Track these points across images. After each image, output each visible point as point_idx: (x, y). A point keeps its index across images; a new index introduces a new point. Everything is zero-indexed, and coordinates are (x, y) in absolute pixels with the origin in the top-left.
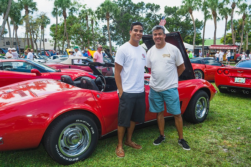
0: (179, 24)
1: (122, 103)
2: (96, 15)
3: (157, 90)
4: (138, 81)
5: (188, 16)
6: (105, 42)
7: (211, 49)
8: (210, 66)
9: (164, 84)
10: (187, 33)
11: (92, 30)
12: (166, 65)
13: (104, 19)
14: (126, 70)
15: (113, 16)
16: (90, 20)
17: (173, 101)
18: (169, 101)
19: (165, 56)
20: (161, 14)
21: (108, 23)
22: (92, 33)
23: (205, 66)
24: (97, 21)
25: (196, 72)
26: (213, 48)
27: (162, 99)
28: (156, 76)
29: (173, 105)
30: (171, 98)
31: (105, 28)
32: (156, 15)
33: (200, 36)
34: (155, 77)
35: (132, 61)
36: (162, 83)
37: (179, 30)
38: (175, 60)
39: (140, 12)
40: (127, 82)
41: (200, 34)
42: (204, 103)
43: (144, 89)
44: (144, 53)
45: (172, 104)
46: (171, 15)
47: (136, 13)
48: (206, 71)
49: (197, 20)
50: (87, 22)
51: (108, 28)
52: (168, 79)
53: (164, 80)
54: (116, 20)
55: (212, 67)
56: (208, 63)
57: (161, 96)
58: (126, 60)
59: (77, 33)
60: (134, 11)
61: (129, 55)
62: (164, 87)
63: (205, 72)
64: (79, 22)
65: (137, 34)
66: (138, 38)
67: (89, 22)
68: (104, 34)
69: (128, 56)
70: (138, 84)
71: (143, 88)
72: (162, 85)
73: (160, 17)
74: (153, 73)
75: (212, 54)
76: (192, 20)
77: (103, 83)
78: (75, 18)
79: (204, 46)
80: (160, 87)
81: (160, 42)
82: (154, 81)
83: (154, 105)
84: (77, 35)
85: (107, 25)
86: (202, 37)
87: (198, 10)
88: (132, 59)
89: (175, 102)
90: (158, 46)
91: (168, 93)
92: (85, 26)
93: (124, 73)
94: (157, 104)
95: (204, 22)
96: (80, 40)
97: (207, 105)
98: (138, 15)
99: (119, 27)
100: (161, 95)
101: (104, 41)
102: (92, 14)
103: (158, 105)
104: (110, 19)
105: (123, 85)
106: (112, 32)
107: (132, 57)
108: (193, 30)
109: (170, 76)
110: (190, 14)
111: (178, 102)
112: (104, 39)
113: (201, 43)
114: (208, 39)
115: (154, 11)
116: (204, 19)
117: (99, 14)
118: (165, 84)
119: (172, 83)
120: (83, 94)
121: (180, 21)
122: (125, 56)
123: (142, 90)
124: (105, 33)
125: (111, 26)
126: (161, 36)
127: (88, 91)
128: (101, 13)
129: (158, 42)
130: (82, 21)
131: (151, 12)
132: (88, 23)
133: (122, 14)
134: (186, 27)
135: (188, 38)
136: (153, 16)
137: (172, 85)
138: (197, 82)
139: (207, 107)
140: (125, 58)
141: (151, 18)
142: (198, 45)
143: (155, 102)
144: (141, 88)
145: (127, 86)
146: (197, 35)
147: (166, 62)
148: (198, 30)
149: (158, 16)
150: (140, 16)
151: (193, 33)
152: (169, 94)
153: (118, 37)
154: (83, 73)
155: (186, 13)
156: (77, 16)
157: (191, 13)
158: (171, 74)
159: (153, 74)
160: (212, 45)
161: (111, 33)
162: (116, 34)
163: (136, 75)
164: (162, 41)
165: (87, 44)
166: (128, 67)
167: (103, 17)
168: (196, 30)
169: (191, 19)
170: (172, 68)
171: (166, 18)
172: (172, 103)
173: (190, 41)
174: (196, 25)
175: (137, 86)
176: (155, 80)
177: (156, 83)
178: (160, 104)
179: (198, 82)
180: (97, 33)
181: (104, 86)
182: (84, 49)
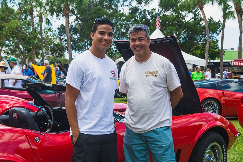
0: (182, 26)
1: (77, 152)
2: (47, 8)
3: (136, 131)
4: (104, 114)
5: (196, 13)
6: (62, 52)
7: (234, 66)
8: (232, 93)
9: (147, 121)
10: (196, 40)
11: (41, 33)
12: (151, 88)
13: (61, 15)
14: (86, 96)
15: (76, 11)
16: (38, 16)
17: (163, 149)
18: (156, 149)
19: (149, 74)
20: (153, 9)
21: (68, 22)
22: (39, 36)
23: (223, 93)
24: (49, 17)
25: (208, 102)
26: (237, 64)
27: (145, 145)
28: (135, 108)
29: (163, 156)
30: (160, 144)
31: (62, 30)
32: (145, 10)
33: (217, 45)
34: (133, 109)
35: (95, 81)
36: (145, 119)
37: (183, 35)
38: (166, 80)
39: (119, 4)
40: (86, 116)
41: (217, 41)
42: (218, 152)
43: (115, 127)
44: (114, 69)
45: (162, 154)
46: (170, 11)
47: (113, 7)
48: (224, 100)
49: (211, 20)
50: (32, 18)
51: (67, 29)
52: (154, 113)
53: (147, 114)
54: (80, 17)
55: (235, 95)
56: (229, 87)
57: (143, 141)
58: (86, 80)
59: (15, 37)
60: (110, 3)
61: (91, 71)
62: (148, 125)
63: (223, 102)
64: (19, 19)
65: (104, 39)
66: (105, 45)
67: (35, 19)
68: (61, 40)
69: (89, 73)
70: (104, 120)
71: (113, 126)
72: (145, 123)
73: (152, 13)
74: (130, 102)
75: (236, 73)
76: (203, 20)
77: (49, 119)
78: (12, 11)
79: (224, 61)
80: (142, 125)
81: (141, 52)
82: (132, 115)
83: (132, 156)
84: (13, 40)
85: (65, 25)
86: (220, 46)
87: (212, 4)
88: (95, 79)
89: (166, 150)
90: (138, 57)
91: (154, 136)
92: (29, 24)
93: (82, 101)
94: (136, 154)
95: (222, 23)
96: (19, 48)
97: (224, 157)
98: (116, 10)
99: (85, 29)
100: (143, 138)
101: (60, 50)
102: (41, 5)
103: (138, 155)
104: (70, 14)
105: (79, 122)
106: (74, 36)
107: (96, 76)
108: (205, 35)
109: (158, 107)
110: (200, 10)
111: (172, 150)
112: (60, 47)
113: (218, 57)
114: (231, 50)
115: (143, 4)
116: (223, 18)
117: (52, 6)
118: (149, 120)
119: (161, 119)
120: (12, 136)
121: (183, 20)
122: (84, 73)
123: (111, 130)
124: (62, 37)
125: (72, 26)
126: (143, 43)
127: (20, 130)
128: (55, 5)
129: (137, 51)
130: (23, 17)
131: (137, 5)
132: (34, 21)
133: (90, 7)
134: (193, 31)
135: (198, 48)
136: (141, 13)
137: (160, 123)
138: (206, 118)
139: (224, 160)
140: (83, 77)
141: (137, 14)
142: (214, 59)
143: (134, 151)
144: (109, 126)
145: (87, 123)
146: (212, 43)
147: (151, 84)
148: (213, 35)
149: (148, 11)
150: (120, 11)
151: (204, 40)
152: (157, 137)
153: (83, 45)
154: (19, 103)
155: (193, 8)
156: (16, 8)
157: (202, 9)
158: (160, 104)
159: (130, 104)
160: (235, 60)
161: (71, 38)
162: (80, 40)
163: (101, 105)
164: (145, 50)
165: (31, 55)
166: (88, 91)
167: (59, 12)
168: (210, 35)
169: (202, 17)
170: (161, 94)
171: (161, 15)
172: (161, 152)
173: (201, 52)
174: (209, 27)
175: (102, 123)
176: (132, 113)
177: (135, 120)
178: (142, 154)
179: (208, 118)
180: (49, 37)
181: (50, 124)
182: (27, 62)
